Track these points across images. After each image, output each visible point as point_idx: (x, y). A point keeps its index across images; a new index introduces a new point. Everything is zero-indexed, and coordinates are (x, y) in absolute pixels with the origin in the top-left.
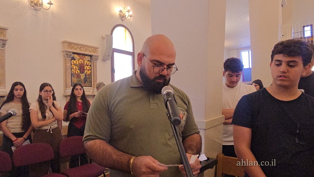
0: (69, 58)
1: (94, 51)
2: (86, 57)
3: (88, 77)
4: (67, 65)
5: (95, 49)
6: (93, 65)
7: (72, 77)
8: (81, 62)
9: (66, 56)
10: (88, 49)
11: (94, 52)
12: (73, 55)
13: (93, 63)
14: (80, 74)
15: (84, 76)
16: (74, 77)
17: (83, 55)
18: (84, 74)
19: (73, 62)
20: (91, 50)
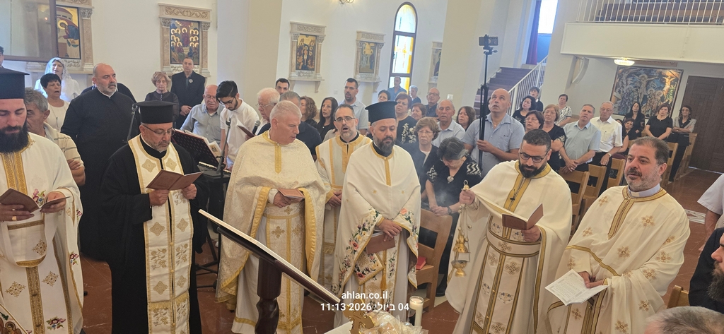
0: (168, 26)
1: (204, 15)
2: (191, 24)
3: (193, 51)
4: (165, 35)
5: (206, 12)
6: (203, 36)
8: (184, 30)
9: (164, 24)
10: (194, 14)
12: (173, 23)
13: (202, 31)
14: (182, 47)
15: (188, 51)
16: (174, 51)
17: (188, 21)
18: (188, 48)
19: (173, 31)
20: (199, 15)
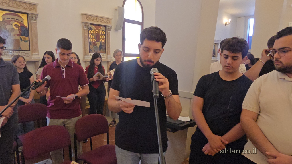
0: (87, 28)
1: (108, 21)
2: (101, 27)
3: (102, 45)
4: (86, 34)
5: (109, 20)
6: (107, 35)
7: (90, 45)
8: (97, 31)
9: (84, 27)
10: (102, 21)
11: (108, 23)
13: (107, 32)
16: (91, 45)
17: (99, 25)
18: (99, 42)
19: (90, 32)
20: (105, 21)
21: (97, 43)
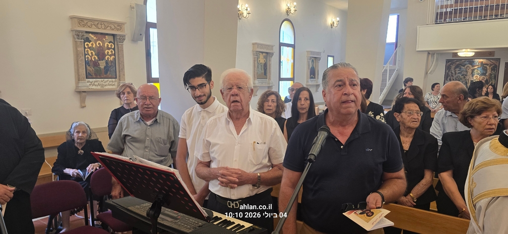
0: (82, 39)
1: (118, 28)
4: (79, 49)
5: (120, 25)
6: (118, 48)
8: (99, 44)
9: (76, 37)
12: (86, 35)
13: (118, 45)
14: (98, 60)
15: (105, 64)
16: (89, 66)
17: (102, 34)
18: (104, 61)
19: (87, 45)
20: (113, 27)
21: (99, 62)
